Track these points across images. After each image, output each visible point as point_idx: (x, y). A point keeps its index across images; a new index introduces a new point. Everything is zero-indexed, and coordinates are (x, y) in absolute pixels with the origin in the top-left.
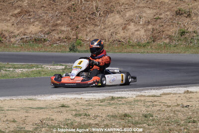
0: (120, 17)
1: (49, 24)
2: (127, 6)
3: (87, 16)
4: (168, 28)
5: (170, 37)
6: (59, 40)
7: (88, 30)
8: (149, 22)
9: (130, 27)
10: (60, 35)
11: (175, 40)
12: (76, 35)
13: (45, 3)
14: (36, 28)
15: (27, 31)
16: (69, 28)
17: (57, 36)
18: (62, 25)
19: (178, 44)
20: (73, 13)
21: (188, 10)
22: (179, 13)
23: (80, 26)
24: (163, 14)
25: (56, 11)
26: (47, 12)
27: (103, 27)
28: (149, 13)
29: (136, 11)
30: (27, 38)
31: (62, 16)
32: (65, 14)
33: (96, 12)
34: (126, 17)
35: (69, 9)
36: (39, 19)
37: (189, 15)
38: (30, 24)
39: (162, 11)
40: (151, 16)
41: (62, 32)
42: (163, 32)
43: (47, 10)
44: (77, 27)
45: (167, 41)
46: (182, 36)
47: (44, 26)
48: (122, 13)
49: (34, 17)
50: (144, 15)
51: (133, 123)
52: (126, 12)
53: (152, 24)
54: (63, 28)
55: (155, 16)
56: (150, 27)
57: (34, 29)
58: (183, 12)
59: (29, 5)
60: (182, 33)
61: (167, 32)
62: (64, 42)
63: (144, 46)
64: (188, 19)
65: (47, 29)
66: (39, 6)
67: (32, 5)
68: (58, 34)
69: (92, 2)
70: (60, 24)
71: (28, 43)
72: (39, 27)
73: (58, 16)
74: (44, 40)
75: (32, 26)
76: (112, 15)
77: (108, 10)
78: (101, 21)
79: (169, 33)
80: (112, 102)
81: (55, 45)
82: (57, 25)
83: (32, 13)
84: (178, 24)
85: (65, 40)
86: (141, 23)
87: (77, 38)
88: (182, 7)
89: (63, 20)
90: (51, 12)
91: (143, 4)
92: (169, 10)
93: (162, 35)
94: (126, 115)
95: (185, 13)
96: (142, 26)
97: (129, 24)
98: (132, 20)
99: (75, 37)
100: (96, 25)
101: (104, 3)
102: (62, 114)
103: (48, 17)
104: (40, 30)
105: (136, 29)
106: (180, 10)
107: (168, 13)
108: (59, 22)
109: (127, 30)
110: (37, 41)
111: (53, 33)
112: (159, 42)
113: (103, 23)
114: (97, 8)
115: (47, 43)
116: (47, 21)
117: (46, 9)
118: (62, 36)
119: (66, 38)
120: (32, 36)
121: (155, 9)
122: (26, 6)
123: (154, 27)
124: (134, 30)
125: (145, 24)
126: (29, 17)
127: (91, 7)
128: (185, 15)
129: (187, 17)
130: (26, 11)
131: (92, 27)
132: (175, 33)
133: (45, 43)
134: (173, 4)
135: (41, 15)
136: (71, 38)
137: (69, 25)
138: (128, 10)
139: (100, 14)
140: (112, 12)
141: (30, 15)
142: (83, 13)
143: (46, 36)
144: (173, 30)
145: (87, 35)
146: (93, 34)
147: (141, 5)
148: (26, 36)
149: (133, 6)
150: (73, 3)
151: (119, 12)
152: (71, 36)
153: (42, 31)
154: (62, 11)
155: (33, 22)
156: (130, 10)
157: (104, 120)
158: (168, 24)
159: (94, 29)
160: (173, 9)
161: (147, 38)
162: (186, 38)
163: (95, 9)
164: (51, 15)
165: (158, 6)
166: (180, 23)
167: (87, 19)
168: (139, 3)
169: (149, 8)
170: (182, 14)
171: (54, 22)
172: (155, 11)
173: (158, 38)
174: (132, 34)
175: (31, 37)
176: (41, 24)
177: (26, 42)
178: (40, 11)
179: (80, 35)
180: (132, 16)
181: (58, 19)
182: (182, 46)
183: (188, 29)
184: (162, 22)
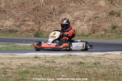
0: (70, 16)
1: (20, 20)
2: (75, 8)
3: (46, 15)
4: (104, 24)
5: (105, 30)
6: (26, 31)
7: (47, 24)
8: (90, 19)
9: (76, 23)
10: (27, 28)
11: (109, 33)
12: (39, 27)
13: (17, 5)
14: (10, 23)
15: (4, 25)
16: (34, 23)
17: (25, 29)
18: (29, 21)
19: (111, 35)
20: (37, 12)
21: (118, 12)
22: (112, 13)
23: (41, 22)
24: (101, 14)
25: (24, 11)
26: (18, 11)
27: (58, 22)
28: (90, 13)
29: (81, 12)
30: (3, 29)
31: (29, 14)
32: (31, 13)
33: (53, 12)
34: (74, 16)
35: (34, 9)
36: (12, 16)
37: (119, 15)
38: (6, 19)
39: (99, 12)
40: (92, 15)
41: (29, 25)
42: (100, 26)
43: (19, 11)
44: (40, 23)
45: (103, 33)
46: (113, 29)
47: (16, 21)
48: (71, 13)
49: (9, 15)
50: (87, 14)
51: (86, 67)
52: (74, 12)
53: (92, 21)
54: (29, 23)
55: (94, 15)
56: (91, 23)
57: (9, 23)
58: (115, 13)
59: (5, 6)
60: (114, 27)
61: (103, 27)
62: (30, 32)
63: (87, 36)
64: (118, 18)
65: (18, 23)
66: (13, 7)
67: (7, 6)
68: (26, 27)
69: (50, 5)
70: (27, 20)
71: (5, 33)
72: (13, 22)
73: (26, 14)
74: (16, 31)
75: (7, 21)
76: (64, 14)
77: (62, 11)
78: (56, 18)
79: (104, 27)
80: (70, 57)
81: (23, 34)
82: (25, 21)
83: (7, 12)
84: (111, 21)
85: (31, 31)
86: (85, 20)
87: (39, 30)
88: (114, 10)
89: (29, 17)
90: (21, 12)
91: (86, 7)
92: (105, 11)
93: (100, 29)
94: (81, 63)
95: (116, 13)
96: (85, 22)
97: (76, 21)
98: (78, 18)
99: (38, 29)
100: (53, 21)
101: (59, 6)
102: (36, 61)
103: (19, 15)
104: (13, 24)
105: (81, 24)
106: (112, 12)
107: (104, 13)
108: (26, 18)
109: (75, 25)
110: (11, 31)
111: (22, 26)
112: (97, 34)
113: (58, 19)
114: (54, 9)
115: (18, 33)
116: (18, 18)
117: (17, 9)
118: (29, 28)
119: (31, 30)
120: (8, 28)
121: (95, 11)
122: (3, 7)
123: (94, 23)
124: (79, 25)
125: (88, 21)
126: (6, 15)
127: (50, 8)
128: (116, 15)
129: (117, 17)
130: (3, 11)
131: (50, 23)
132: (109, 28)
133: (17, 33)
134: (108, 8)
135: (14, 14)
136: (35, 30)
137: (34, 21)
138: (75, 11)
139: (56, 13)
140: (64, 12)
141: (6, 14)
142: (44, 13)
143: (17, 28)
144: (107, 26)
145: (46, 28)
146: (51, 27)
147: (85, 8)
148: (3, 28)
149: (79, 9)
150: (37, 5)
151: (69, 12)
152: (35, 28)
153: (14, 25)
154: (29, 11)
155: (8, 18)
156: (77, 11)
157: (66, 66)
158: (104, 21)
159: (51, 24)
160: (107, 11)
161: (89, 31)
162: (116, 31)
163: (52, 10)
164: (21, 13)
165: (97, 8)
166: (112, 20)
167: (47, 17)
168: (84, 6)
169: (91, 10)
170: (114, 14)
171: (23, 18)
172: (95, 12)
173: (97, 31)
174: (79, 28)
175: (6, 28)
176: (14, 20)
177: (3, 32)
178: (13, 11)
179: (41, 28)
180: (79, 15)
181: (26, 17)
182: (114, 36)
183: (118, 25)
184: (100, 20)
